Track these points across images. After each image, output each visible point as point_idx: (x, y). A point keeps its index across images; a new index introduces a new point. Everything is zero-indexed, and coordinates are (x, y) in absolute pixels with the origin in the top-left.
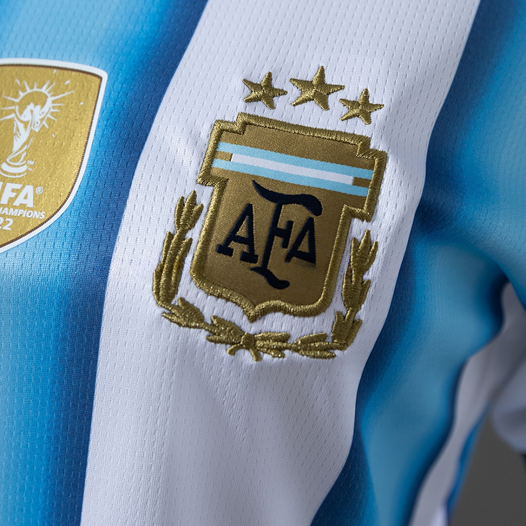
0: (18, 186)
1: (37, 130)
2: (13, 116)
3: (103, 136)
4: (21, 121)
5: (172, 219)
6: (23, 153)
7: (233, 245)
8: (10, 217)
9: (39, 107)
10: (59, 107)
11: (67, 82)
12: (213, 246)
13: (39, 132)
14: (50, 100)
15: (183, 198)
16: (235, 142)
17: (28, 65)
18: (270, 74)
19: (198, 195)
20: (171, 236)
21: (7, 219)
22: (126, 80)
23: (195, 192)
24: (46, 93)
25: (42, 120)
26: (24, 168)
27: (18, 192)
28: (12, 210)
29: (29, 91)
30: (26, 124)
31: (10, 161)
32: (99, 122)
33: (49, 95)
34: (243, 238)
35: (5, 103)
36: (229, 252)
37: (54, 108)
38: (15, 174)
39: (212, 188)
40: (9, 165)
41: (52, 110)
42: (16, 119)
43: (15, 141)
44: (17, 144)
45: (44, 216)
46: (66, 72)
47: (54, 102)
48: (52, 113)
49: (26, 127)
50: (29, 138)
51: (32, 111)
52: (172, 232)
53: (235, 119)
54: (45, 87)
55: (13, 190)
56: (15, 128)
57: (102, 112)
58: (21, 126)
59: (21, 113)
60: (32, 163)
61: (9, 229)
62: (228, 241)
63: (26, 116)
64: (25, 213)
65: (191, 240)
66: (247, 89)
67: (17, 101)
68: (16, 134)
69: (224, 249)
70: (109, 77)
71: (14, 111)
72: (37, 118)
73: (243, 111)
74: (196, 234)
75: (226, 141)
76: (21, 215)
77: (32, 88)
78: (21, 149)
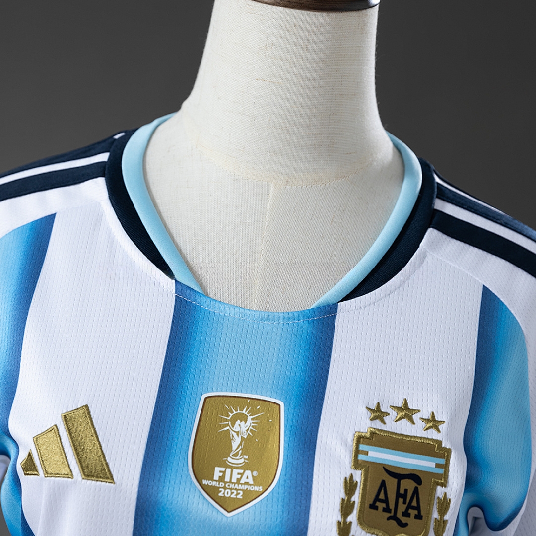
0: (241, 471)
1: (245, 437)
2: (228, 428)
3: (290, 441)
4: (234, 431)
5: (343, 491)
6: (240, 450)
7: (378, 504)
8: (240, 490)
9: (243, 422)
10: (256, 423)
11: (258, 407)
12: (367, 505)
13: (247, 438)
14: (249, 418)
15: (346, 478)
16: (368, 444)
17: (231, 396)
18: (378, 403)
19: (354, 475)
20: (343, 500)
21: (239, 492)
22: (295, 407)
23: (352, 474)
24: (246, 413)
25: (247, 430)
26: (242, 460)
27: (242, 475)
28: (240, 486)
29: (235, 413)
30: (238, 433)
31: (232, 455)
32: (285, 432)
33: (248, 415)
34: (382, 500)
35: (222, 420)
36: (376, 508)
37: (253, 423)
38: (238, 464)
39: (360, 471)
40: (233, 458)
41: (252, 424)
42: (230, 430)
43: (233, 443)
44: (235, 445)
45: (261, 490)
46: (256, 401)
47: (252, 419)
48: (252, 426)
49: (238, 435)
50: (241, 442)
51: (239, 425)
52: (344, 498)
53: (366, 430)
54: (245, 410)
55: (238, 474)
56: (231, 435)
57: (286, 427)
58: (235, 434)
59: (233, 427)
60: (247, 457)
61: (241, 497)
62: (375, 502)
63: (236, 428)
64: (249, 488)
65: (354, 502)
66: (369, 413)
67: (229, 419)
68: (232, 439)
69: (373, 506)
70: (285, 405)
71: (228, 425)
72: (244, 429)
73: (370, 426)
74: (356, 498)
75: (363, 443)
76: (247, 489)
77: (236, 411)
78: (237, 449)
